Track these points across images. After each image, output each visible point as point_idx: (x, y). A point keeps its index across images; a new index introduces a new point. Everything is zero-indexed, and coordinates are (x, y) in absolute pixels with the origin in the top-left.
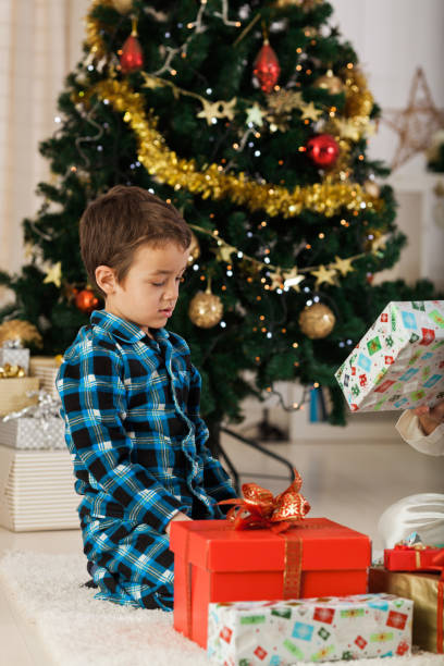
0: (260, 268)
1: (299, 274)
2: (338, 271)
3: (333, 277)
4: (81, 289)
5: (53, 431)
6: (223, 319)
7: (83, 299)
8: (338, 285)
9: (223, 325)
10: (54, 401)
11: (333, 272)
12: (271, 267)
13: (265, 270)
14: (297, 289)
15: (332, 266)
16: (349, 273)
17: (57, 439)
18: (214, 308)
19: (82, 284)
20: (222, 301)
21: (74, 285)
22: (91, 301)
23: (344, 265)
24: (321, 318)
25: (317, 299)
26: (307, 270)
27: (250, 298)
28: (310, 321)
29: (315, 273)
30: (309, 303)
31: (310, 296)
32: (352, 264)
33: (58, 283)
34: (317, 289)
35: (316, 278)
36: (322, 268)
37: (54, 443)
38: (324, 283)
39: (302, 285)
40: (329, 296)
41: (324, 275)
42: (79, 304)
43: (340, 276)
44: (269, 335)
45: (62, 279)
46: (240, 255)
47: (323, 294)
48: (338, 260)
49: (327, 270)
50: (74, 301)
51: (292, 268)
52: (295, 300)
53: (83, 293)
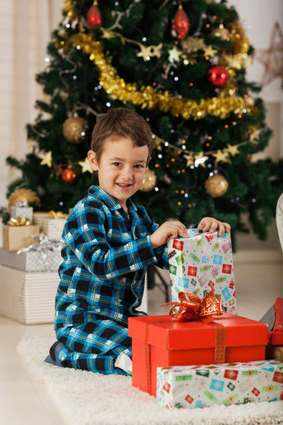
0: (179, 152)
1: (204, 155)
2: (230, 154)
3: (226, 158)
4: (64, 168)
5: (49, 259)
6: (157, 186)
7: (66, 174)
8: (230, 162)
9: (157, 189)
10: (49, 240)
11: (226, 154)
12: (187, 152)
13: (183, 153)
14: (204, 165)
15: (225, 150)
16: (236, 155)
17: (52, 265)
18: (150, 179)
19: (65, 165)
20: (156, 174)
21: (60, 166)
22: (71, 176)
23: (233, 150)
24: (219, 184)
25: (216, 172)
26: (209, 153)
27: (173, 172)
28: (212, 186)
29: (215, 155)
30: (211, 174)
31: (212, 170)
32: (238, 149)
33: (50, 165)
34: (216, 165)
35: (215, 158)
36: (219, 152)
37: (50, 268)
38: (220, 161)
39: (206, 163)
40: (223, 169)
41: (221, 156)
42: (64, 178)
43: (230, 157)
44: (186, 195)
45: (52, 162)
46: (166, 144)
47: (220, 168)
48: (229, 146)
49: (222, 152)
50: (60, 176)
51: (199, 152)
52: (202, 172)
53: (67, 171)
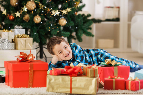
0: (50, 10)
1: (59, 12)
2: (68, 11)
3: (66, 12)
4: (10, 15)
5: (2, 46)
6: (41, 21)
7: (10, 17)
8: (68, 14)
9: (41, 23)
10: (2, 39)
11: (66, 11)
12: (52, 10)
14: (58, 15)
15: (66, 10)
16: (70, 11)
17: (3, 48)
18: (39, 19)
19: (10, 14)
20: (41, 17)
22: (12, 18)
23: (69, 10)
24: (63, 21)
26: (60, 11)
27: (48, 17)
28: (61, 22)
29: (62, 11)
30: (61, 18)
32: (71, 10)
33: (5, 14)
34: (63, 15)
35: (62, 13)
36: (64, 10)
37: (2, 48)
38: (64, 14)
39: (60, 14)
40: (66, 16)
41: (64, 12)
42: (10, 18)
44: (52, 25)
45: (6, 13)
46: (45, 7)
47: (64, 16)
48: (68, 8)
49: (65, 11)
51: (57, 10)
52: (58, 17)
53: (11, 16)
